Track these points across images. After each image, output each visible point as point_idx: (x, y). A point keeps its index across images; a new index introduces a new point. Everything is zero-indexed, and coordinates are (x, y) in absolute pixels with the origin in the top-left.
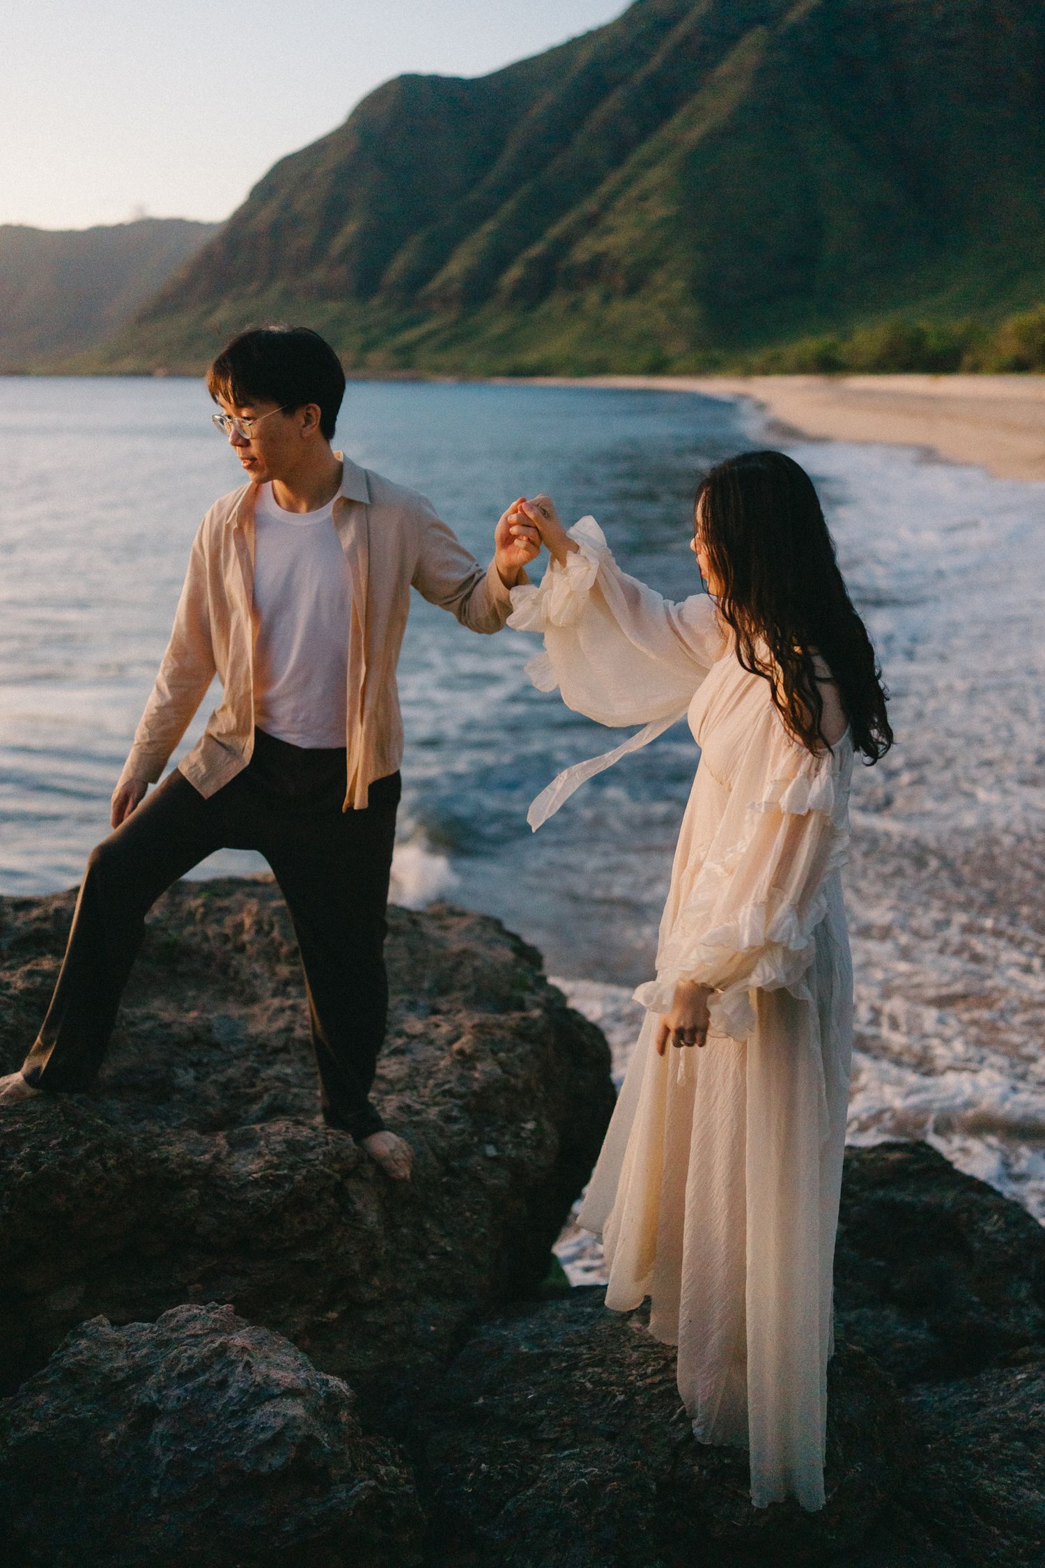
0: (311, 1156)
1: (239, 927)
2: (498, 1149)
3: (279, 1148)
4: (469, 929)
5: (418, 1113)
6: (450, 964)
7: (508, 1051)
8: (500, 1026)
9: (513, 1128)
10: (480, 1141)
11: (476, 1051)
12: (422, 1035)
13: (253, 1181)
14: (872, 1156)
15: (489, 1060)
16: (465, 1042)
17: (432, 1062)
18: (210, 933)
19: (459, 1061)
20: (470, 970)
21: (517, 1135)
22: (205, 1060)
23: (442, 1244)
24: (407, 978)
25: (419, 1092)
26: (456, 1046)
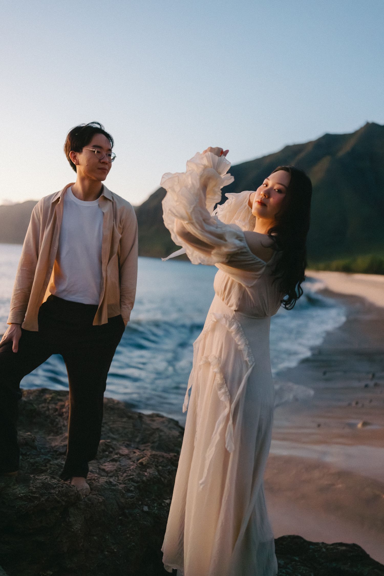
0: (52, 491)
1: (63, 406)
2: (149, 508)
3: (38, 485)
4: (163, 422)
5: (115, 485)
6: (149, 432)
7: (163, 466)
8: (163, 457)
9: (160, 501)
10: (142, 504)
11: (148, 464)
12: (126, 455)
13: (20, 497)
14: (331, 547)
15: (153, 469)
16: (144, 460)
17: (128, 466)
18: (50, 407)
19: (139, 467)
20: (157, 435)
21: (160, 504)
22: (28, 453)
23: (113, 547)
24: (130, 436)
25: (118, 478)
26: (140, 461)
